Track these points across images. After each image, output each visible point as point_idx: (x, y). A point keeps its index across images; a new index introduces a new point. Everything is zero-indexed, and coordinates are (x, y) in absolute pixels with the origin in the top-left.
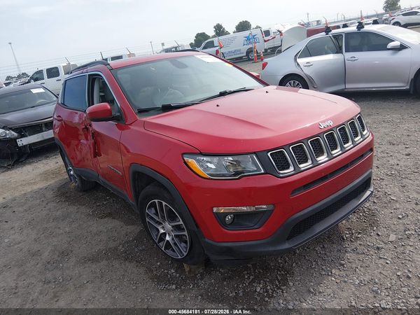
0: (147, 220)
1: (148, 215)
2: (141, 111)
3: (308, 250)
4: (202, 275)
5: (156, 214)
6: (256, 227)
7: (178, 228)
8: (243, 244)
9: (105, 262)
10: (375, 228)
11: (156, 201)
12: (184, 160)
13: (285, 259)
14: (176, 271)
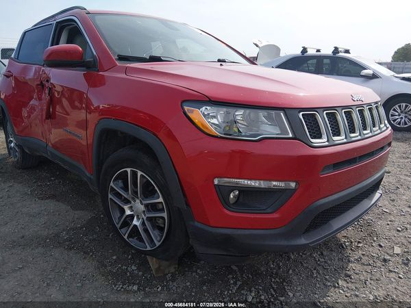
0: (110, 196)
1: (113, 189)
2: (122, 58)
3: (304, 256)
4: (173, 275)
5: (126, 188)
6: (269, 210)
7: (152, 207)
8: (247, 232)
9: (40, 250)
10: (375, 239)
11: (129, 170)
12: (183, 109)
13: (278, 265)
14: (139, 269)
